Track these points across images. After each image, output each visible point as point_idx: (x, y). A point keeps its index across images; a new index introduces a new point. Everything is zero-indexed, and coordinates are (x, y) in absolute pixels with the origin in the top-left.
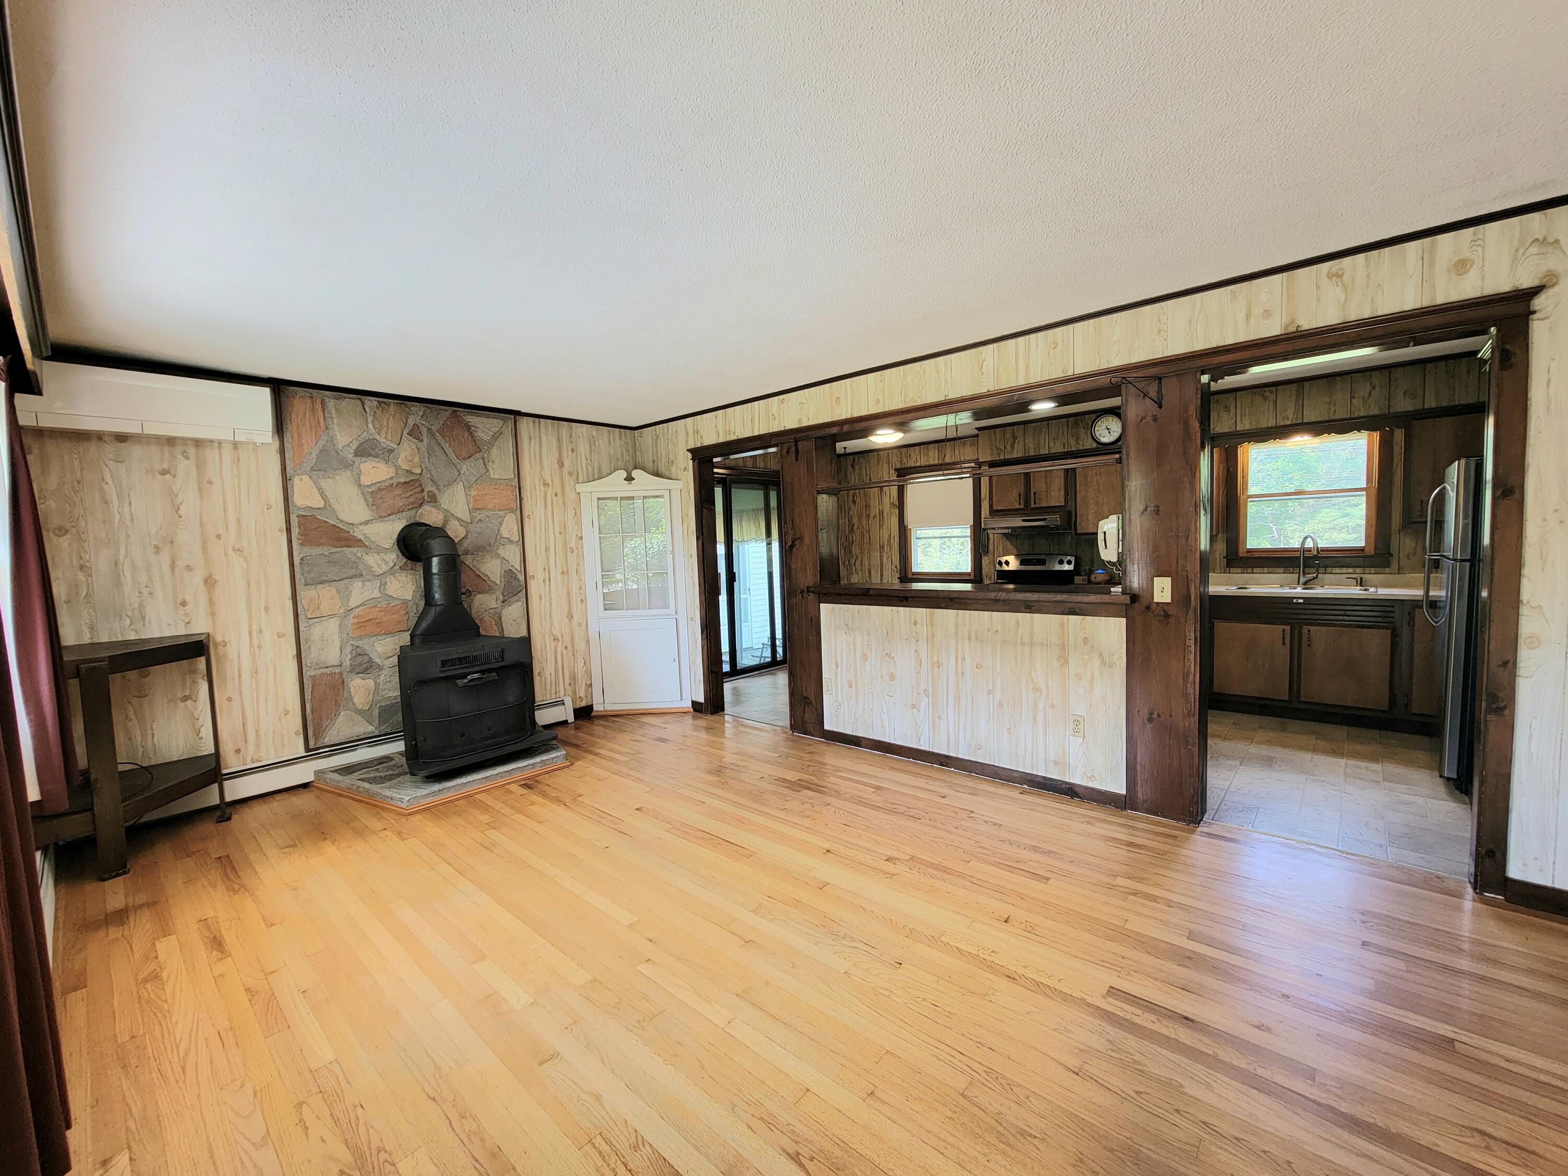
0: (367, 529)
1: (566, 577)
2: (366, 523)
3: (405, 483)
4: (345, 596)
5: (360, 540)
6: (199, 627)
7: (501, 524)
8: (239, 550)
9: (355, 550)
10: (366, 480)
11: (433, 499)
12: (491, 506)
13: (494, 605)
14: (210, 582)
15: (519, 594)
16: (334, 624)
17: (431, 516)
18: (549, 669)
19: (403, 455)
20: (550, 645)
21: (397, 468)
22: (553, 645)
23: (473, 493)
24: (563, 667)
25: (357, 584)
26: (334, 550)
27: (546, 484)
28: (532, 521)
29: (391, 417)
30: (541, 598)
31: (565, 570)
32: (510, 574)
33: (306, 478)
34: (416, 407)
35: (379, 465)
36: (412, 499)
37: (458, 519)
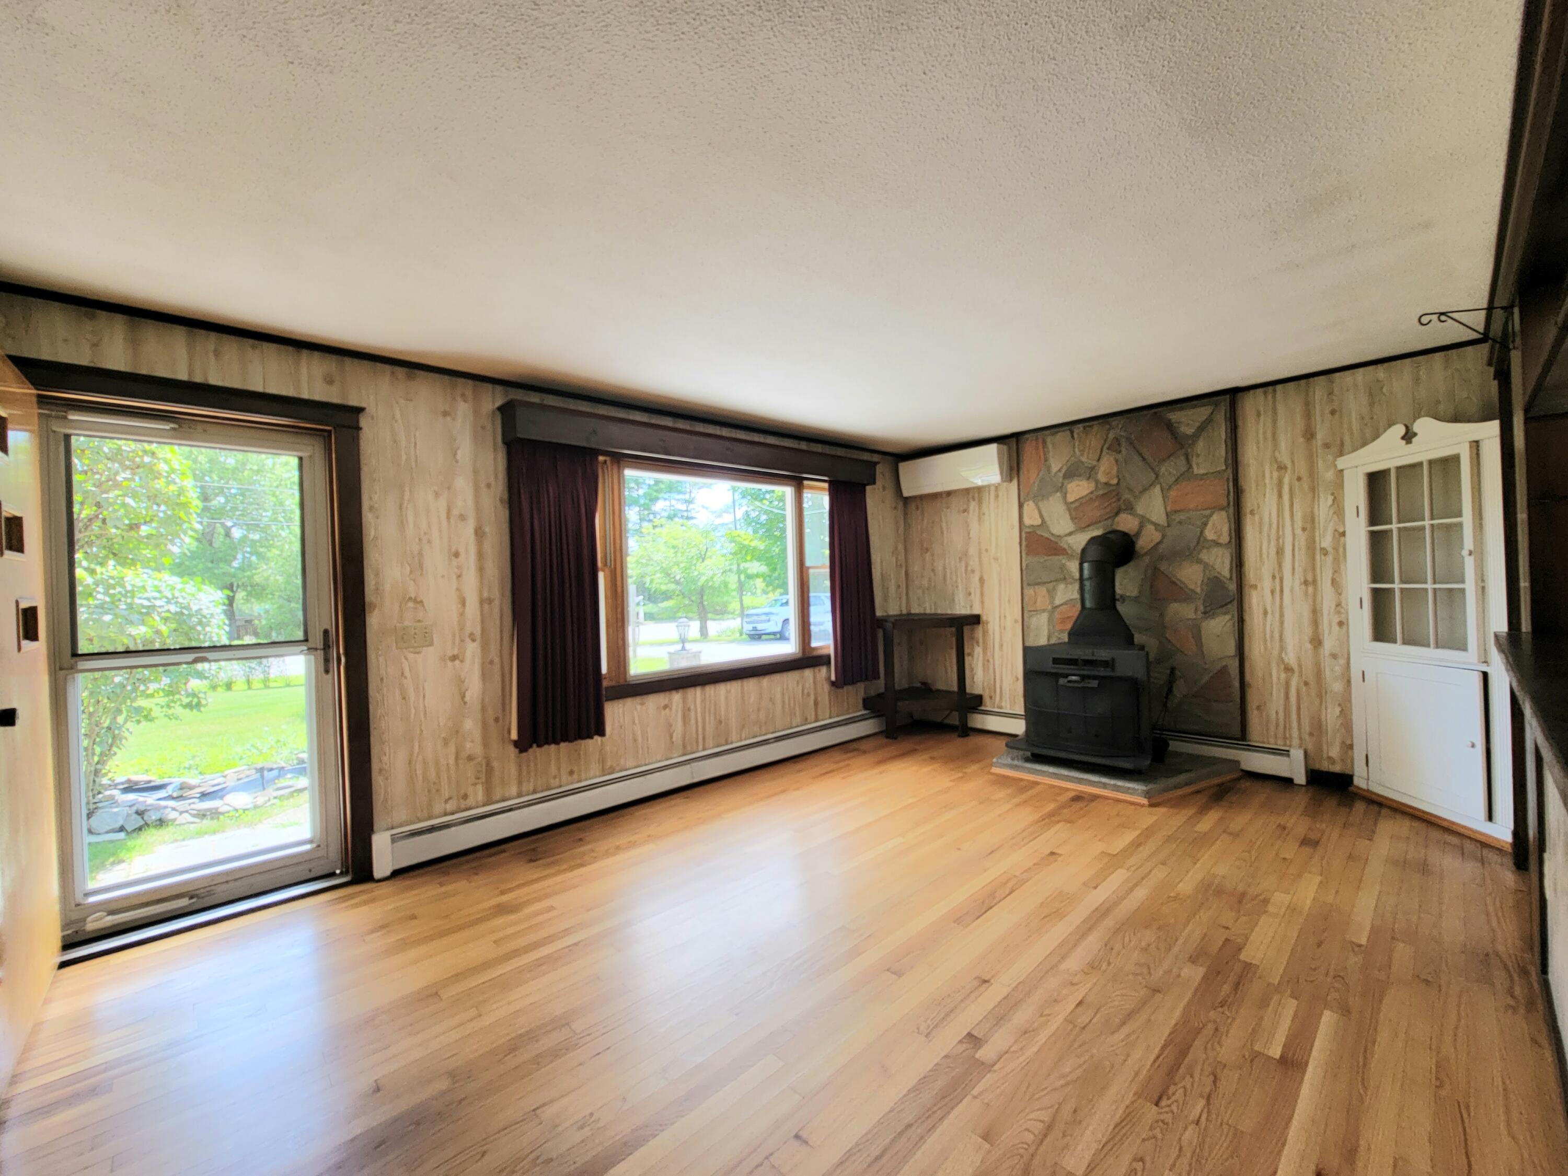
0: (1070, 540)
1: (1310, 589)
2: (1070, 534)
3: (1103, 495)
4: (1051, 593)
5: (1065, 550)
6: (976, 611)
7: (1205, 524)
8: (996, 559)
9: (1061, 557)
10: (1070, 498)
11: (1129, 508)
12: (1191, 506)
13: (1192, 616)
14: (982, 580)
15: (1229, 606)
16: (1044, 617)
17: (1126, 523)
18: (1275, 705)
19: (1102, 469)
20: (1277, 676)
21: (1097, 482)
22: (1283, 675)
23: (1173, 493)
24: (1299, 708)
25: (1061, 587)
26: (1046, 558)
27: (1282, 468)
28: (1257, 517)
29: (1094, 440)
30: (1265, 613)
31: (1310, 579)
32: (1215, 583)
33: (1031, 503)
34: (1114, 422)
35: (1081, 483)
36: (1108, 510)
37: (1155, 524)
